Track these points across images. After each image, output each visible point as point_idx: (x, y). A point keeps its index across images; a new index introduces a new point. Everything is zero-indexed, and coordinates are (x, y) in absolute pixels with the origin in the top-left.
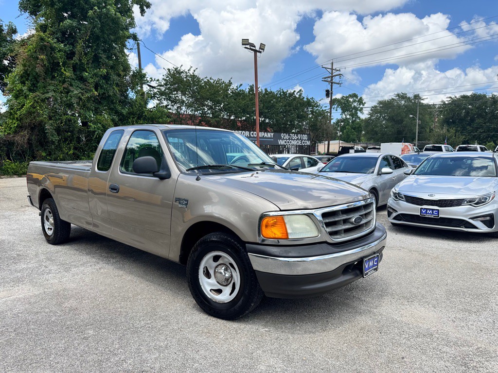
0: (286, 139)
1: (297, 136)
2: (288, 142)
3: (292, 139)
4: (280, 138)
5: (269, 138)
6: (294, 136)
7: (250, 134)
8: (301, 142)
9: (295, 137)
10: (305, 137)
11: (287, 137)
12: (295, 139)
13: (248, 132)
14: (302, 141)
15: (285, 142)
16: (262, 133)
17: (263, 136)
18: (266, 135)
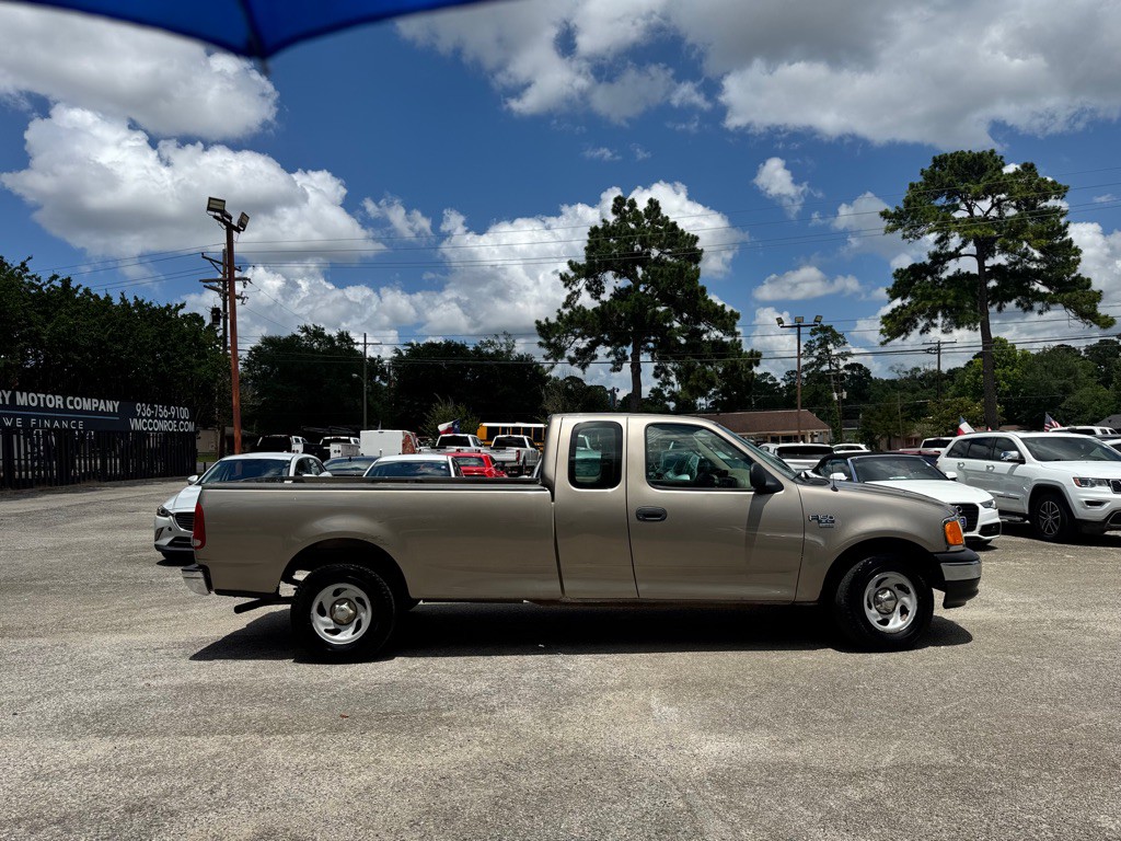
0: (147, 418)
1: (169, 411)
2: (151, 425)
3: (158, 418)
4: (134, 415)
5: (109, 414)
6: (163, 409)
7: (65, 403)
8: (177, 424)
9: (164, 413)
10: (184, 412)
11: (148, 412)
12: (163, 418)
13: (61, 397)
14: (179, 420)
15: (145, 425)
16: (94, 400)
17: (97, 408)
18: (102, 407)
